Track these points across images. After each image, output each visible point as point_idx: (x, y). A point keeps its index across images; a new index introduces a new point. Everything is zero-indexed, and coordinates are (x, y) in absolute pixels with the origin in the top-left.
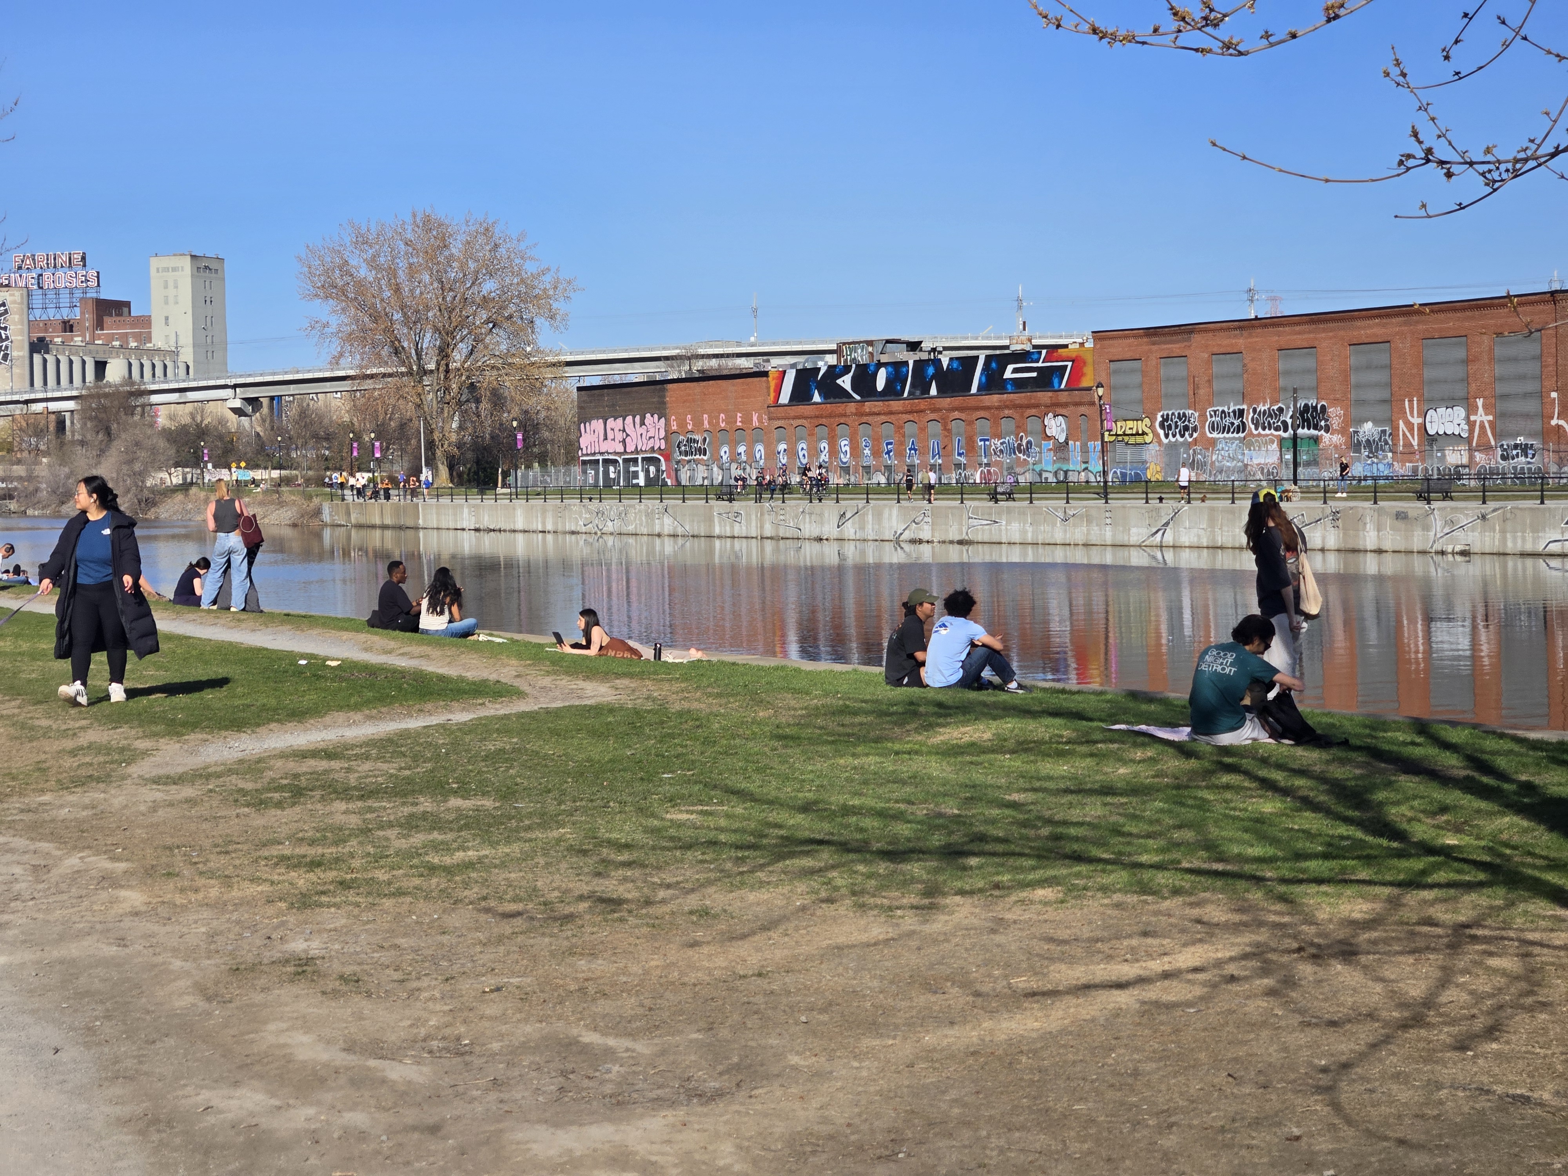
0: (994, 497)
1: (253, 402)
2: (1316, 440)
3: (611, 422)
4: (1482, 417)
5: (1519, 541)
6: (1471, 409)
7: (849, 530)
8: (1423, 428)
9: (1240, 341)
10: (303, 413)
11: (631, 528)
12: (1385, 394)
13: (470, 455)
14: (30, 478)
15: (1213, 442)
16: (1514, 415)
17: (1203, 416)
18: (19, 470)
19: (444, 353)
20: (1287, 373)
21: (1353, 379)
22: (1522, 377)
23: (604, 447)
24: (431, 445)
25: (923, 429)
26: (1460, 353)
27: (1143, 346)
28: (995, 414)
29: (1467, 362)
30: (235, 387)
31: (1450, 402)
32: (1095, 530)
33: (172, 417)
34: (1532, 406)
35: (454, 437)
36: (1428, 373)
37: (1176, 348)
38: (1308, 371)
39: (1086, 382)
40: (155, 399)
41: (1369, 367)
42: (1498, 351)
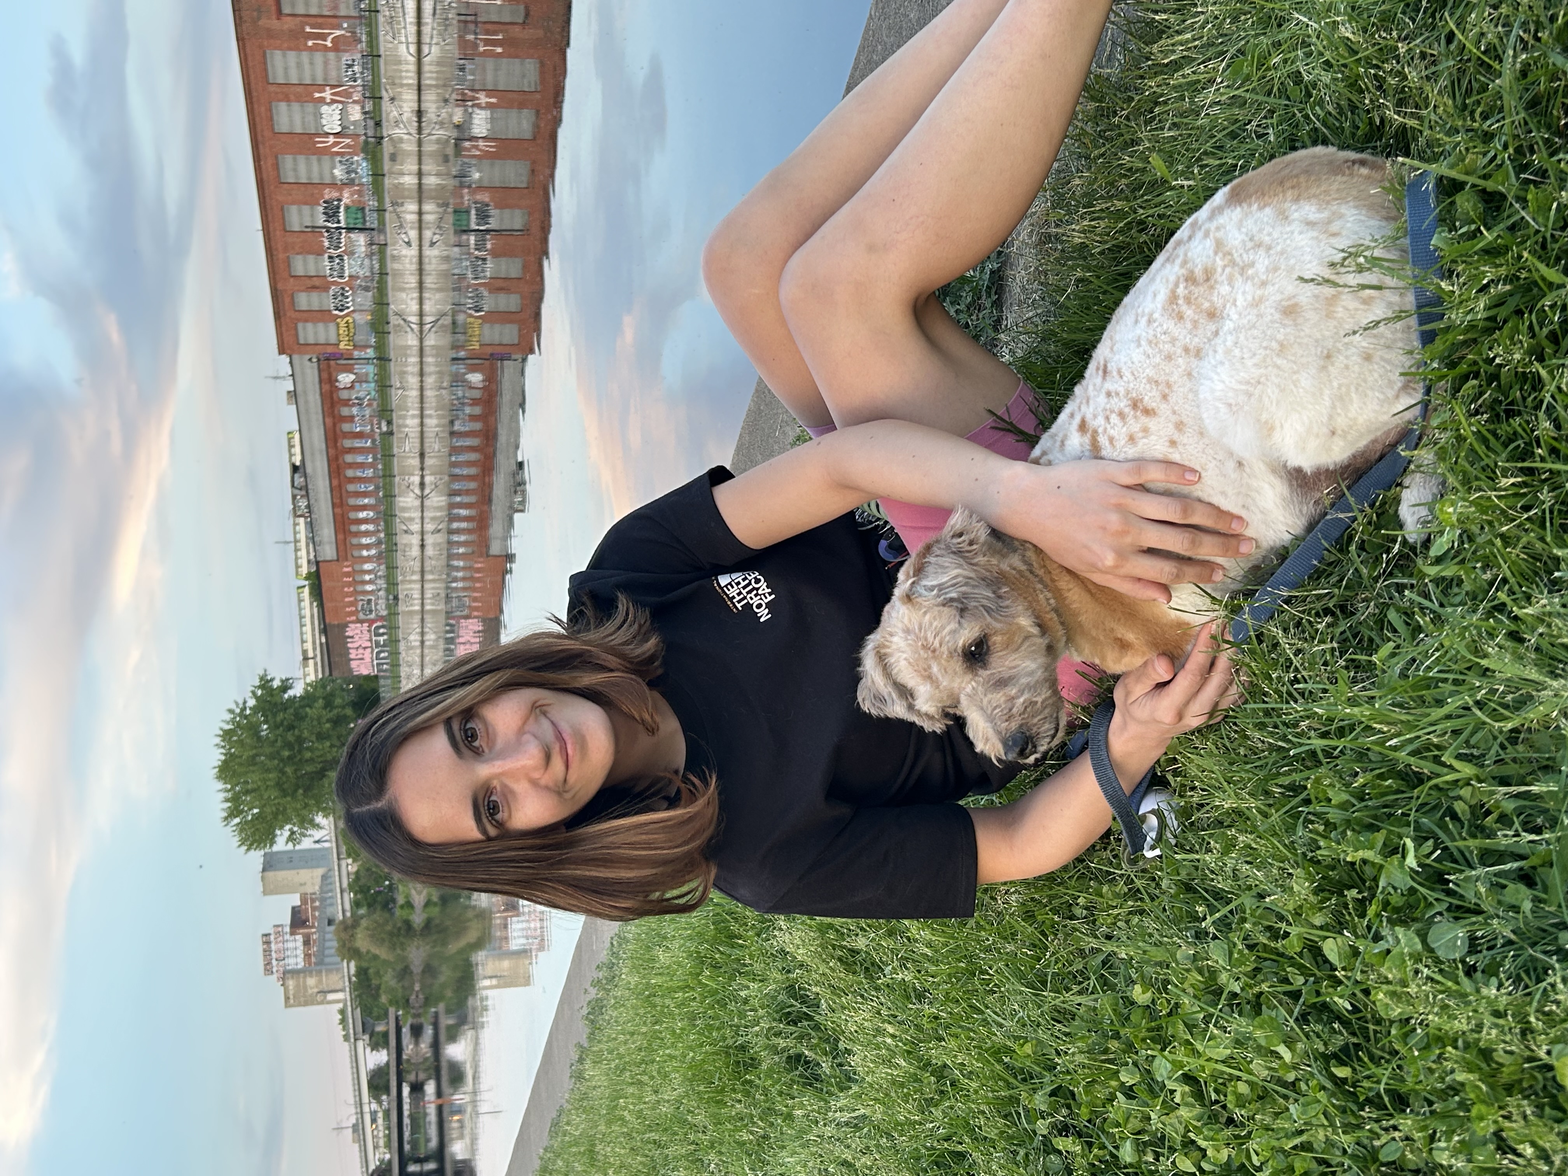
2: (347, 208)
3: (352, 656)
4: (327, 94)
5: (409, 74)
7: (415, 527)
8: (336, 135)
15: (351, 276)
17: (334, 284)
27: (287, 322)
31: (318, 115)
32: (410, 369)
37: (287, 300)
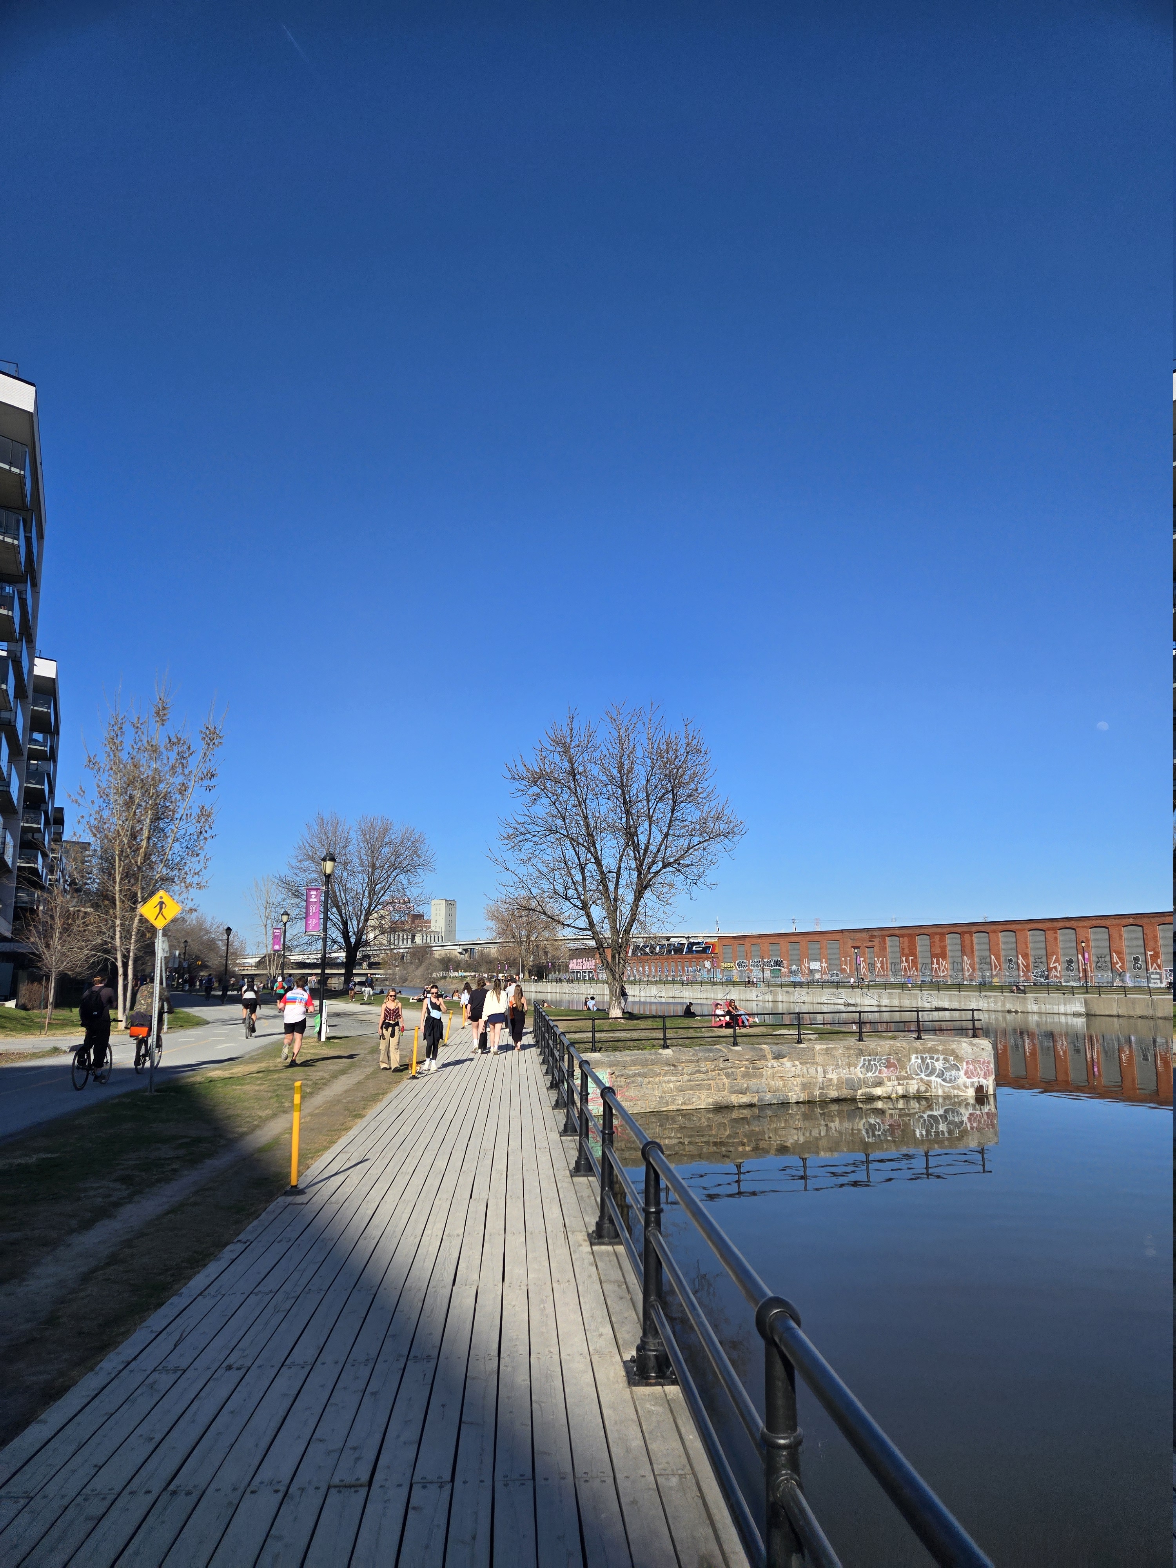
0: (683, 984)
1: (466, 950)
2: (780, 970)
3: (579, 960)
4: (824, 965)
6: (822, 963)
7: (642, 993)
8: (809, 967)
9: (759, 941)
10: (482, 954)
11: (581, 992)
12: (798, 957)
13: (536, 969)
14: (394, 974)
15: (752, 970)
16: (833, 964)
17: (749, 962)
18: (390, 972)
19: (528, 937)
20: (772, 950)
21: (790, 953)
22: (835, 954)
23: (577, 967)
24: (523, 966)
25: (670, 964)
26: (818, 946)
27: (732, 941)
28: (690, 961)
29: (820, 949)
30: (460, 945)
31: (816, 960)
32: (709, 994)
33: (440, 955)
34: (837, 962)
35: (531, 964)
36: (810, 952)
37: (741, 942)
38: (777, 950)
39: (716, 952)
40: (434, 948)
41: (794, 950)
42: (828, 946)
